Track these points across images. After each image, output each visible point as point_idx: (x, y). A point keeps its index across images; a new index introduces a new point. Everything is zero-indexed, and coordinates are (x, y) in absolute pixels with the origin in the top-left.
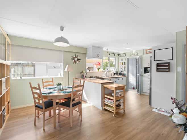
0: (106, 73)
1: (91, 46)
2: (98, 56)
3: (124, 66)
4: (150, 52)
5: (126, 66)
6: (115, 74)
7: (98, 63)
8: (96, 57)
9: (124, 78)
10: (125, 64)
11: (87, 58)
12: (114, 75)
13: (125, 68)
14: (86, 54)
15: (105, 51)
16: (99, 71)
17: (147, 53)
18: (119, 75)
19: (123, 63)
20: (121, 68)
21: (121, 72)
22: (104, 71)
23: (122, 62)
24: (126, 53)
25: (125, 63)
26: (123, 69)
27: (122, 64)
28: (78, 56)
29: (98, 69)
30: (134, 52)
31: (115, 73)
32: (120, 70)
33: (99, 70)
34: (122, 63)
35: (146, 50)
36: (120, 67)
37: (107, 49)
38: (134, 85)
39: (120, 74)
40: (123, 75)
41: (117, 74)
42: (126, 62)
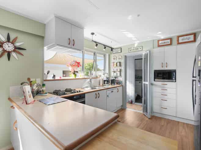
0: (90, 81)
1: (52, 17)
2: (71, 44)
3: (119, 68)
4: (165, 43)
5: (123, 68)
6: (106, 82)
7: (76, 62)
8: (67, 45)
9: (120, 89)
10: (120, 65)
11: (45, 48)
12: (104, 83)
13: (120, 71)
14: (43, 37)
15: (88, 40)
16: (77, 78)
17: (159, 46)
18: (111, 83)
19: (118, 64)
20: (114, 72)
21: (114, 78)
22: (86, 77)
23: (116, 61)
24: (122, 47)
25: (120, 63)
26: (118, 73)
27: (115, 66)
28: (15, 39)
29: (74, 74)
30: (136, 45)
31: (104, 81)
32: (113, 75)
33: (76, 75)
34: (115, 63)
35: (159, 41)
36: (112, 70)
37: (93, 34)
38: (131, 96)
39: (113, 82)
40: (118, 83)
41: (108, 81)
42: (123, 61)
